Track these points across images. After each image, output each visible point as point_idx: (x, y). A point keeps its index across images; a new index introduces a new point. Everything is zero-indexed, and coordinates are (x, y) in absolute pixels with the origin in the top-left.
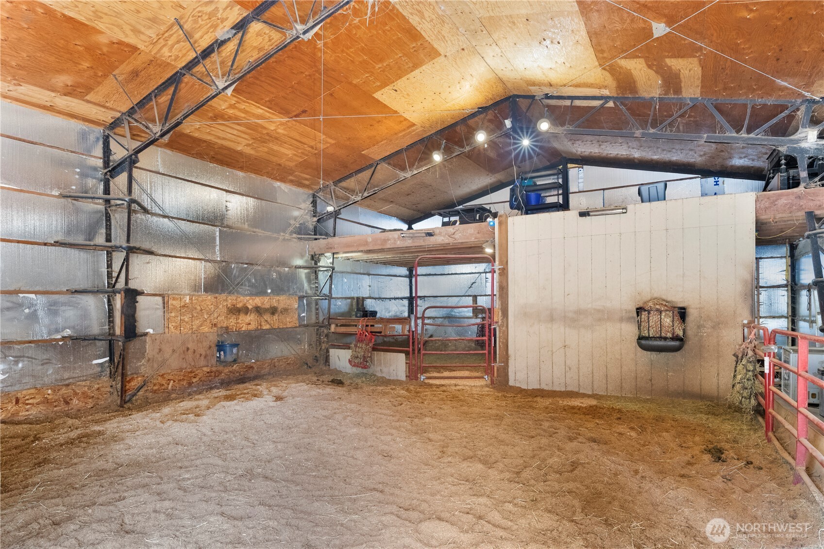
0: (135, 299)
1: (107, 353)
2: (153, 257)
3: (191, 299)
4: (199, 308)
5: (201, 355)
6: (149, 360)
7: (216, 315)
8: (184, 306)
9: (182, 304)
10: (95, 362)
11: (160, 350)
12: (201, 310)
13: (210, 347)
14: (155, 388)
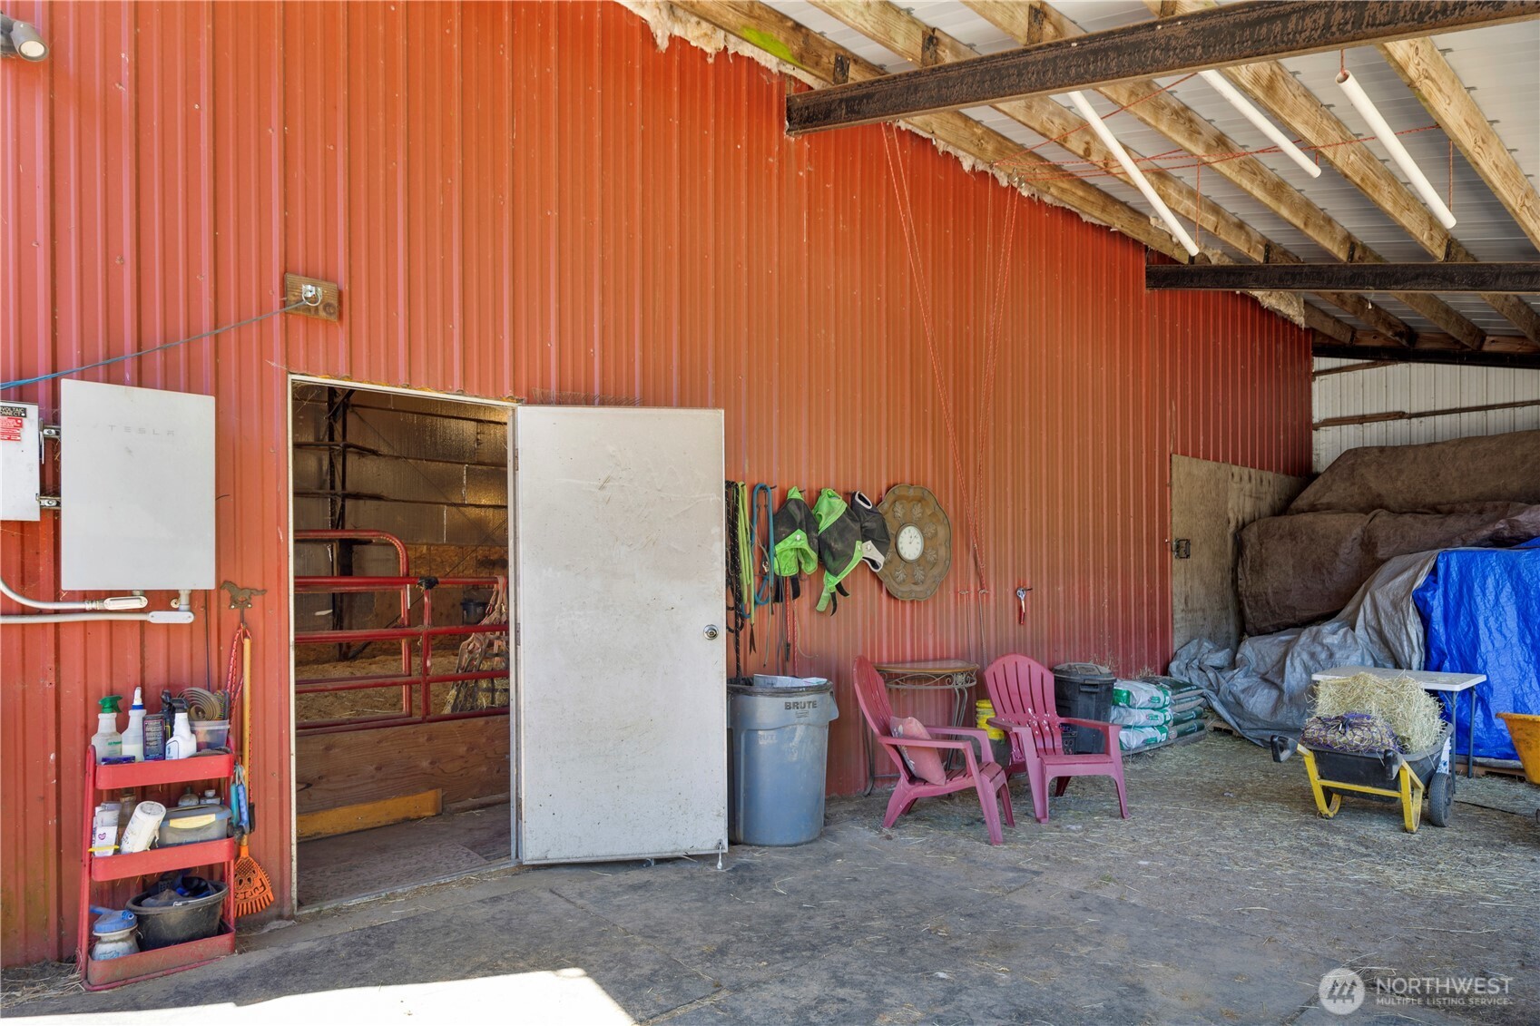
0: (351, 549)
1: (331, 604)
2: (383, 503)
3: (429, 549)
4: (439, 559)
5: (441, 614)
6: (377, 615)
7: (461, 568)
8: (420, 557)
9: (418, 555)
10: (318, 613)
11: (390, 605)
12: (442, 562)
13: (453, 606)
14: (384, 647)
